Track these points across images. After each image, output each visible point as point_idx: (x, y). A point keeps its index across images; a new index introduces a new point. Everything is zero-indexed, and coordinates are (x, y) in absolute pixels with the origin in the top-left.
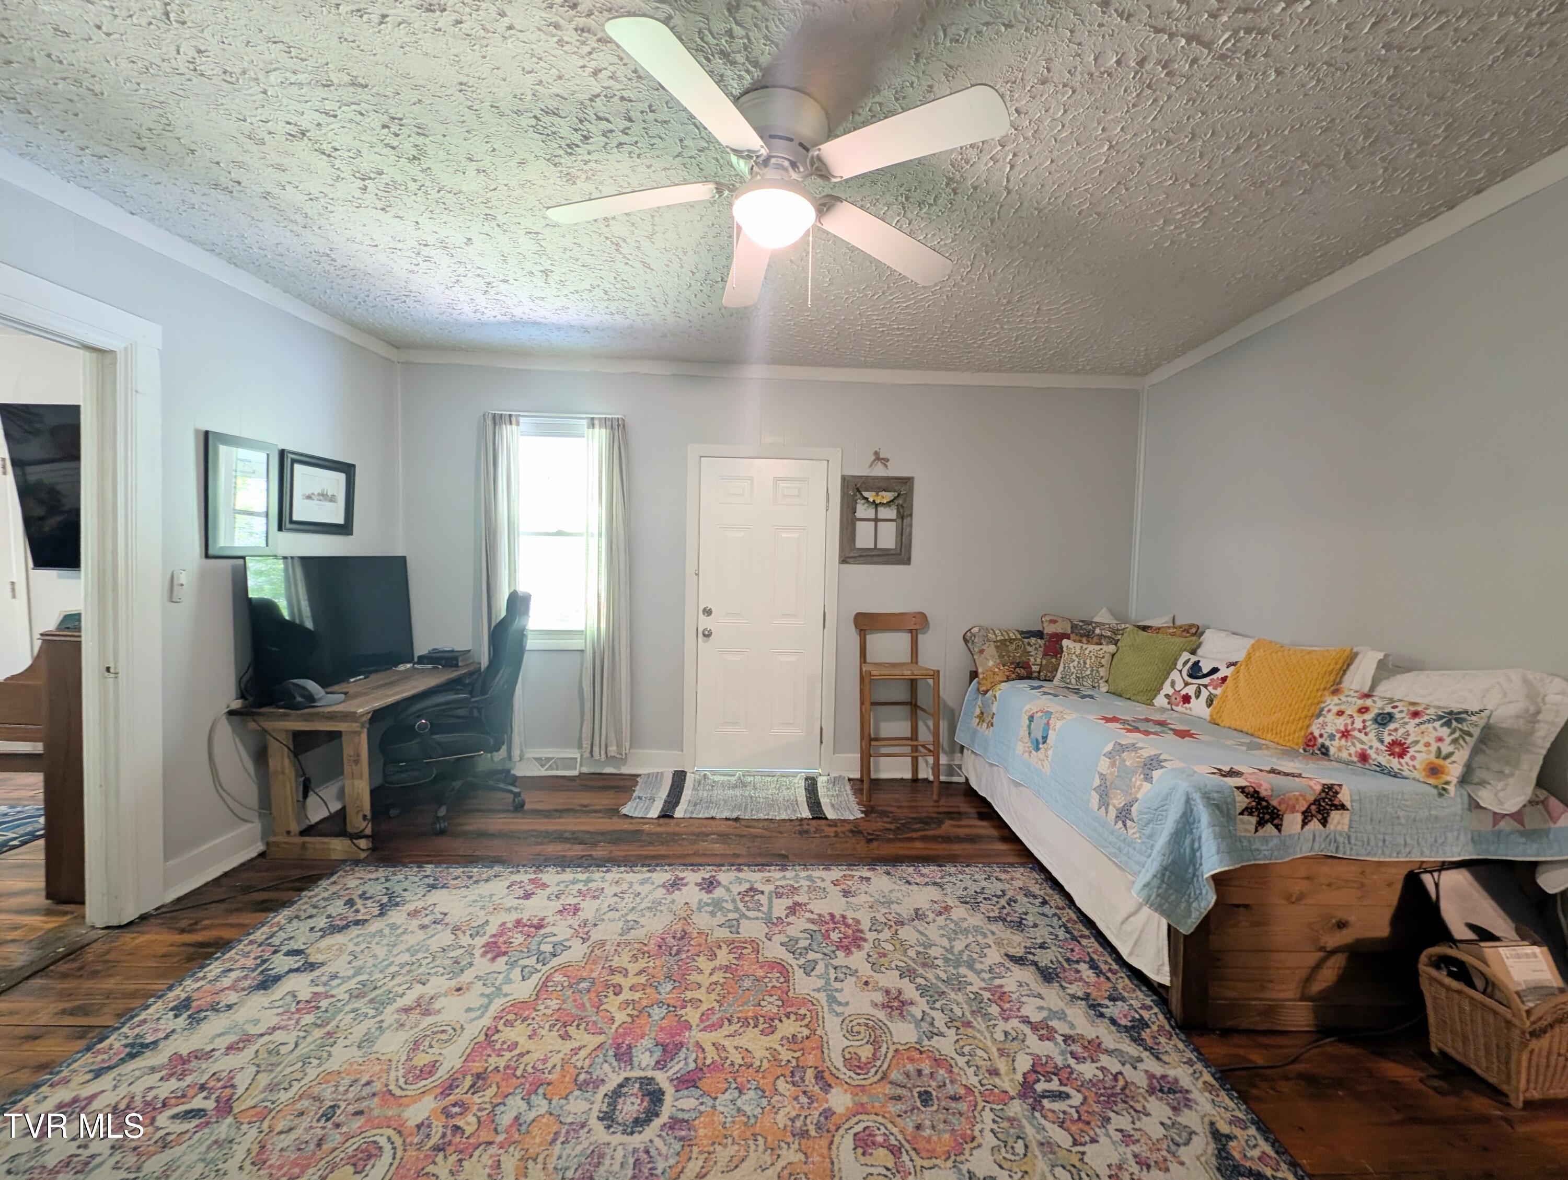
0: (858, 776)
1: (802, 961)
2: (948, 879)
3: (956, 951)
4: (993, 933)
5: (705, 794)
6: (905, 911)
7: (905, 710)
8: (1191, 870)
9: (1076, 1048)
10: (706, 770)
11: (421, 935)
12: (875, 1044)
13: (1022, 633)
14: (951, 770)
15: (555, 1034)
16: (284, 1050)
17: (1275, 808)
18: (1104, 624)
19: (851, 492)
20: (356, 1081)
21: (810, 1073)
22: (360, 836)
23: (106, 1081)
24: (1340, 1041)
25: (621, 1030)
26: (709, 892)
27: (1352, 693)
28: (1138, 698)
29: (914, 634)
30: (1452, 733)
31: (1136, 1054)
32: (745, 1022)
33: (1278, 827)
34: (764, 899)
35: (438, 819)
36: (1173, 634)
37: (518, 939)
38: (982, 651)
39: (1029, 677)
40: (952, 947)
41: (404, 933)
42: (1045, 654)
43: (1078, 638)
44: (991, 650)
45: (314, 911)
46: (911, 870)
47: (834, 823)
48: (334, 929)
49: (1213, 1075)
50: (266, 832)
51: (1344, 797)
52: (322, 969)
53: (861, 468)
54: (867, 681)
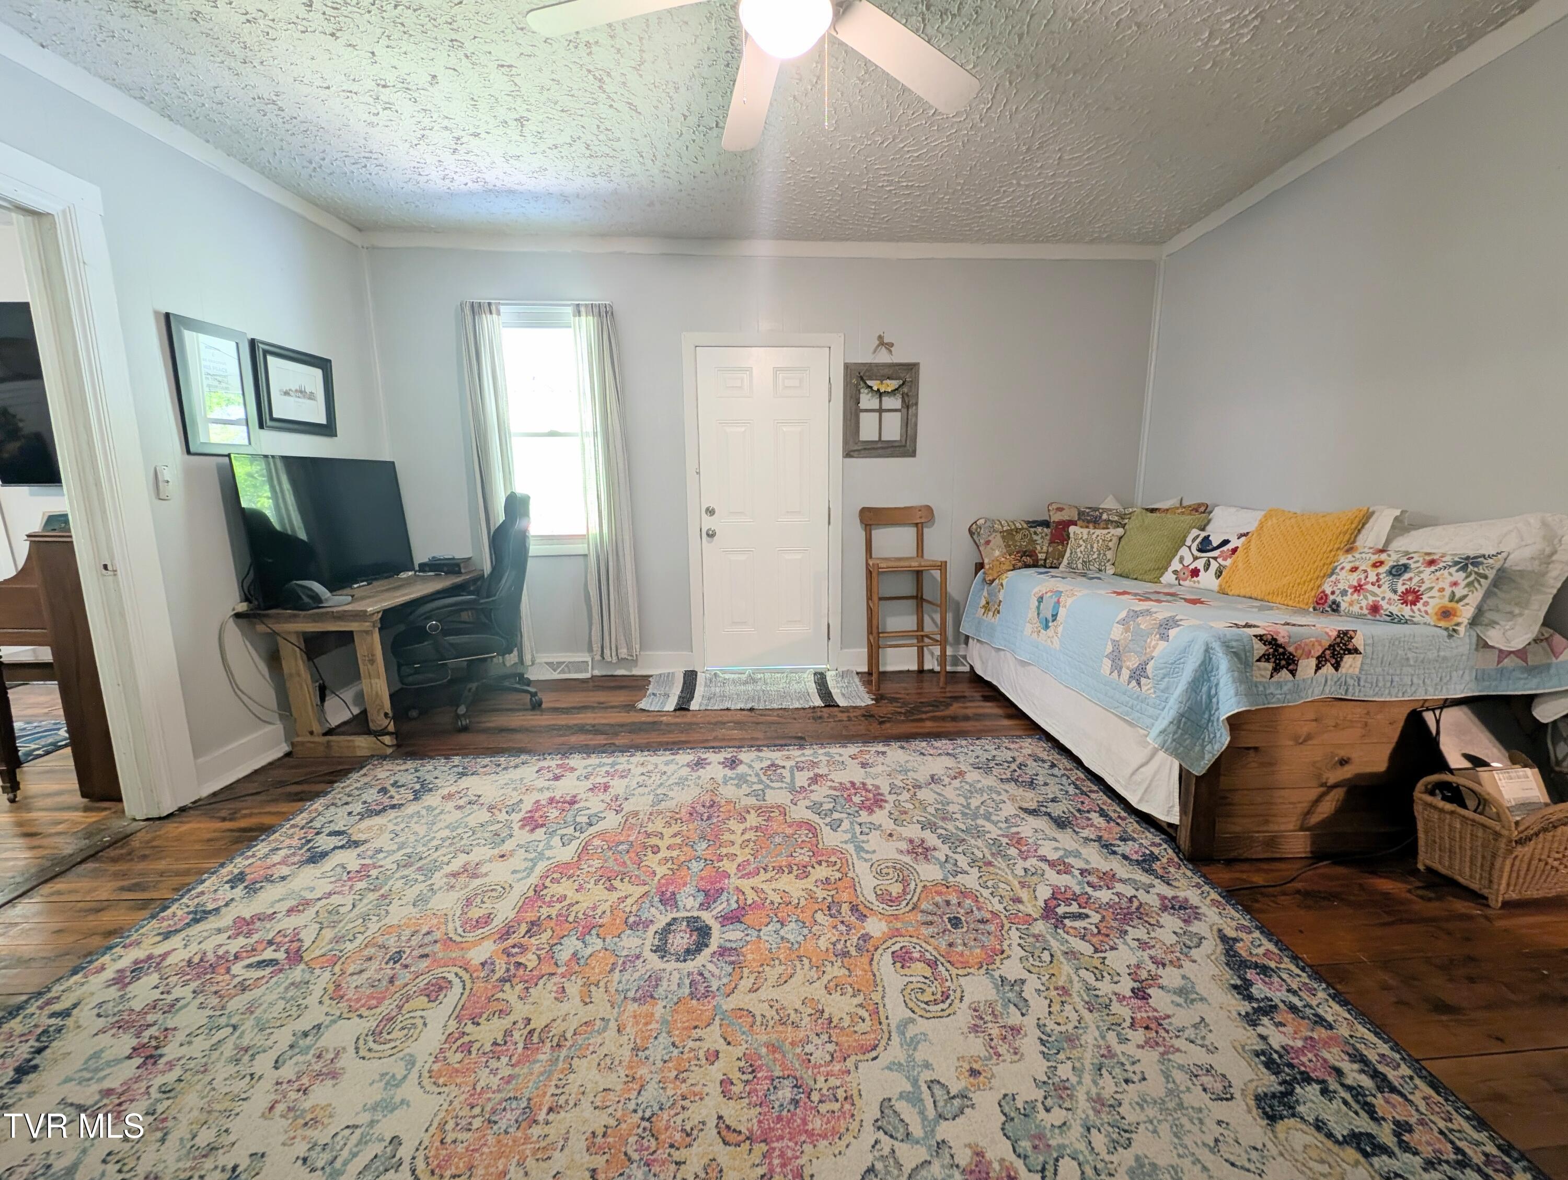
0: (866, 670)
1: (828, 820)
2: (959, 750)
3: (973, 807)
4: (1007, 791)
5: (718, 690)
6: (922, 776)
7: (912, 604)
8: (1206, 716)
9: (1093, 879)
10: (716, 669)
11: (458, 814)
12: (905, 882)
13: (1028, 522)
14: (956, 661)
15: (600, 886)
16: (342, 910)
17: (1291, 654)
18: (1111, 510)
19: (854, 381)
20: (417, 932)
21: (845, 908)
22: (384, 732)
23: (176, 941)
24: (1335, 863)
25: (663, 881)
26: (732, 769)
27: (1366, 550)
28: (1146, 577)
29: (919, 528)
30: (1467, 577)
31: (1148, 881)
32: (781, 870)
33: (1293, 673)
34: (786, 773)
35: (458, 717)
36: (1183, 513)
37: (553, 813)
38: (988, 542)
39: (1035, 565)
40: (969, 804)
41: (441, 813)
42: (1051, 542)
43: (1085, 524)
44: (997, 540)
45: (350, 799)
46: (924, 744)
47: (846, 710)
48: (370, 813)
49: (1220, 894)
50: (289, 734)
51: (1358, 642)
52: (367, 846)
53: (865, 356)
54: (874, 575)
